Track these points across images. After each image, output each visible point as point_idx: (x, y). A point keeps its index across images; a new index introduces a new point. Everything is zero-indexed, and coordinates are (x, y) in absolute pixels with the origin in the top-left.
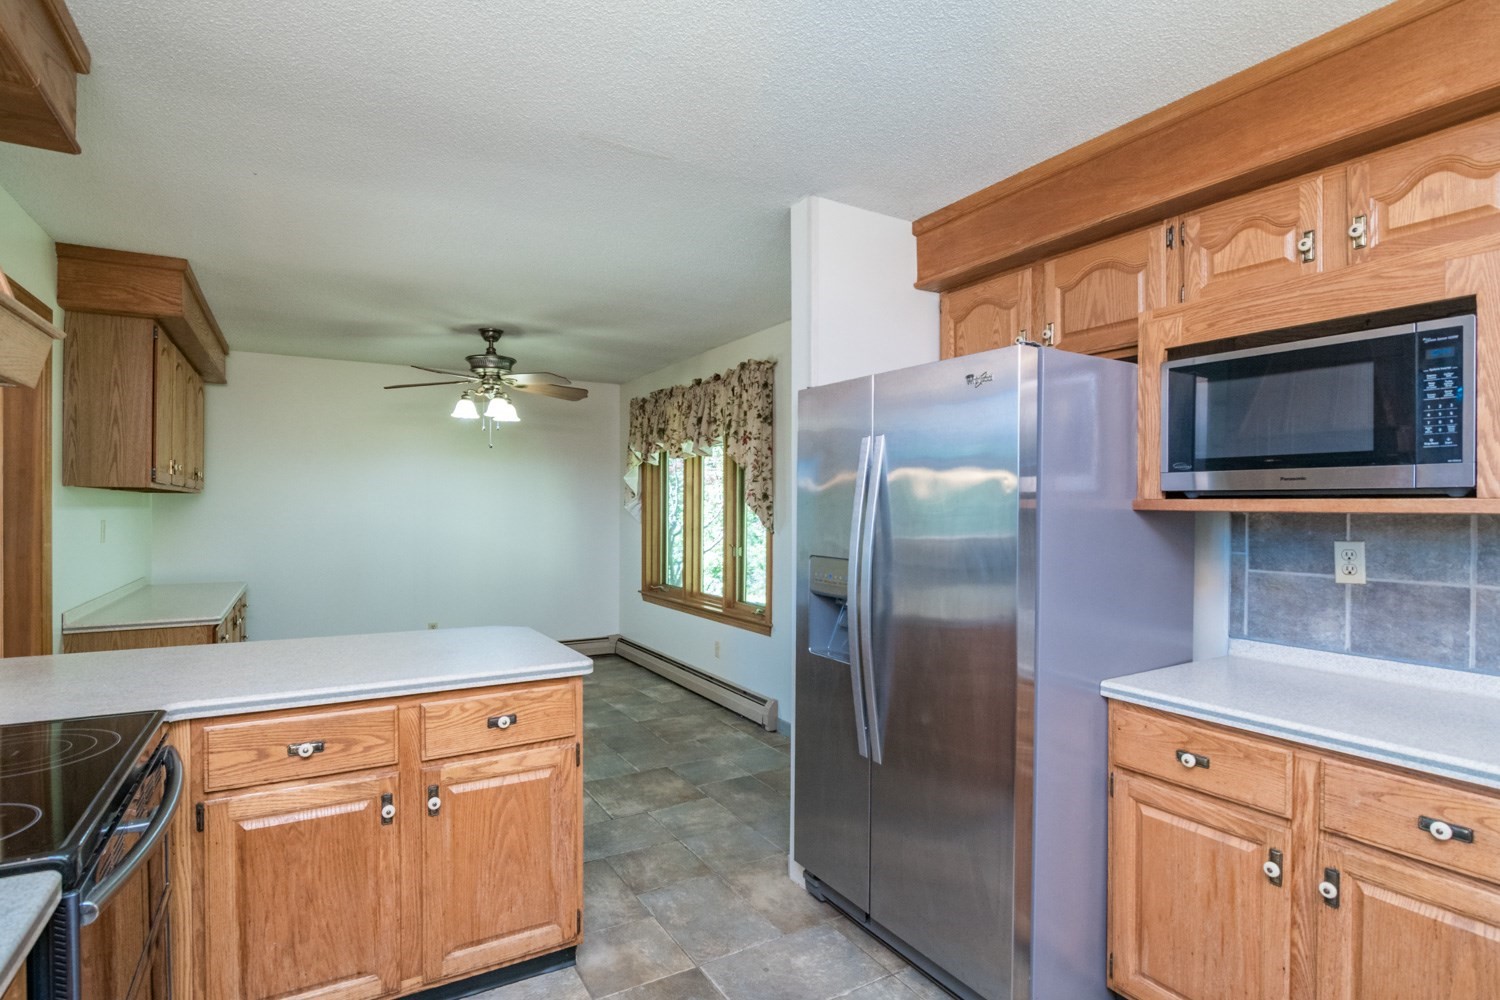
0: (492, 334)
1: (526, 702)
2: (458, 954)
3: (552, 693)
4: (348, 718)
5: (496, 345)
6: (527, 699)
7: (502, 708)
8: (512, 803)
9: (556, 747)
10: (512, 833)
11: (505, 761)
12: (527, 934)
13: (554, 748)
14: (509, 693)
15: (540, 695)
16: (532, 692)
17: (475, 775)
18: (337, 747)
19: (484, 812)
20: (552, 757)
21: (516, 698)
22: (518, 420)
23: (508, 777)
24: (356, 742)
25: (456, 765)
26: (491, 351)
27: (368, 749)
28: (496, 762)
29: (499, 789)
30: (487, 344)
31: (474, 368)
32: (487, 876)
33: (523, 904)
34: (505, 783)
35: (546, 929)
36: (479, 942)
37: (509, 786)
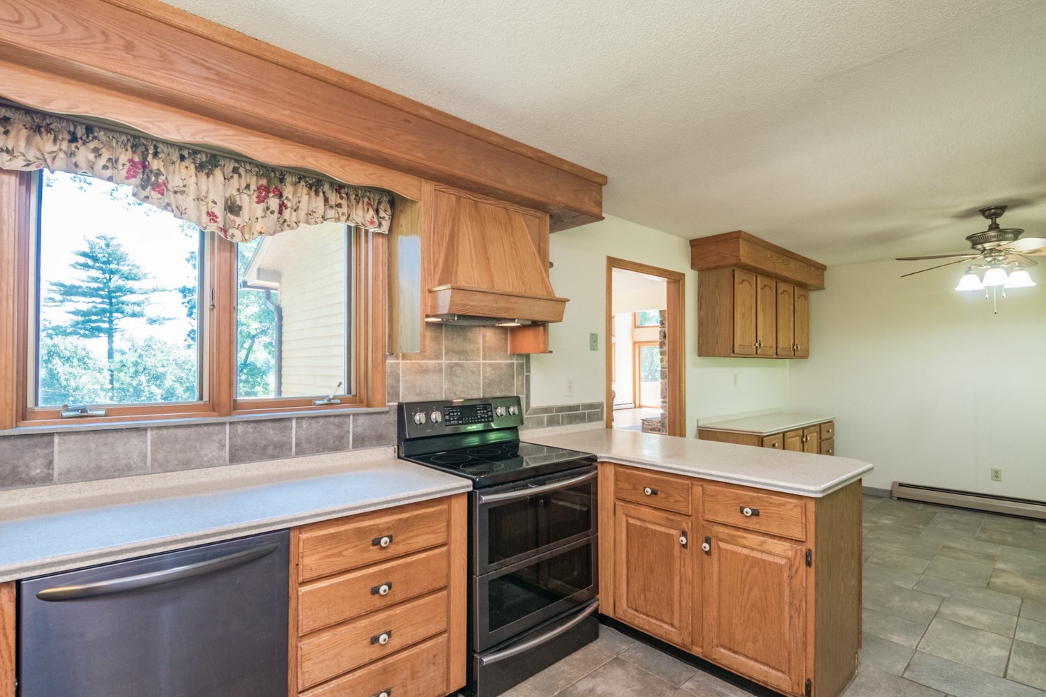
0: (993, 212)
1: (766, 504)
2: (723, 650)
3: (785, 503)
4: (668, 481)
5: (998, 221)
6: (767, 502)
7: (749, 503)
8: (755, 570)
9: (789, 544)
10: (756, 591)
11: (753, 539)
12: (766, 668)
13: (787, 545)
14: (755, 494)
15: (777, 502)
16: (771, 498)
17: (732, 540)
18: (663, 495)
19: (738, 567)
20: (785, 550)
21: (759, 498)
22: (1034, 284)
23: (755, 552)
24: (672, 496)
25: (721, 529)
26: (994, 227)
27: (676, 501)
28: (745, 538)
29: (747, 557)
30: (989, 222)
31: (974, 245)
32: (739, 611)
33: (763, 644)
34: (751, 555)
35: (780, 674)
36: (735, 652)
37: (754, 557)
